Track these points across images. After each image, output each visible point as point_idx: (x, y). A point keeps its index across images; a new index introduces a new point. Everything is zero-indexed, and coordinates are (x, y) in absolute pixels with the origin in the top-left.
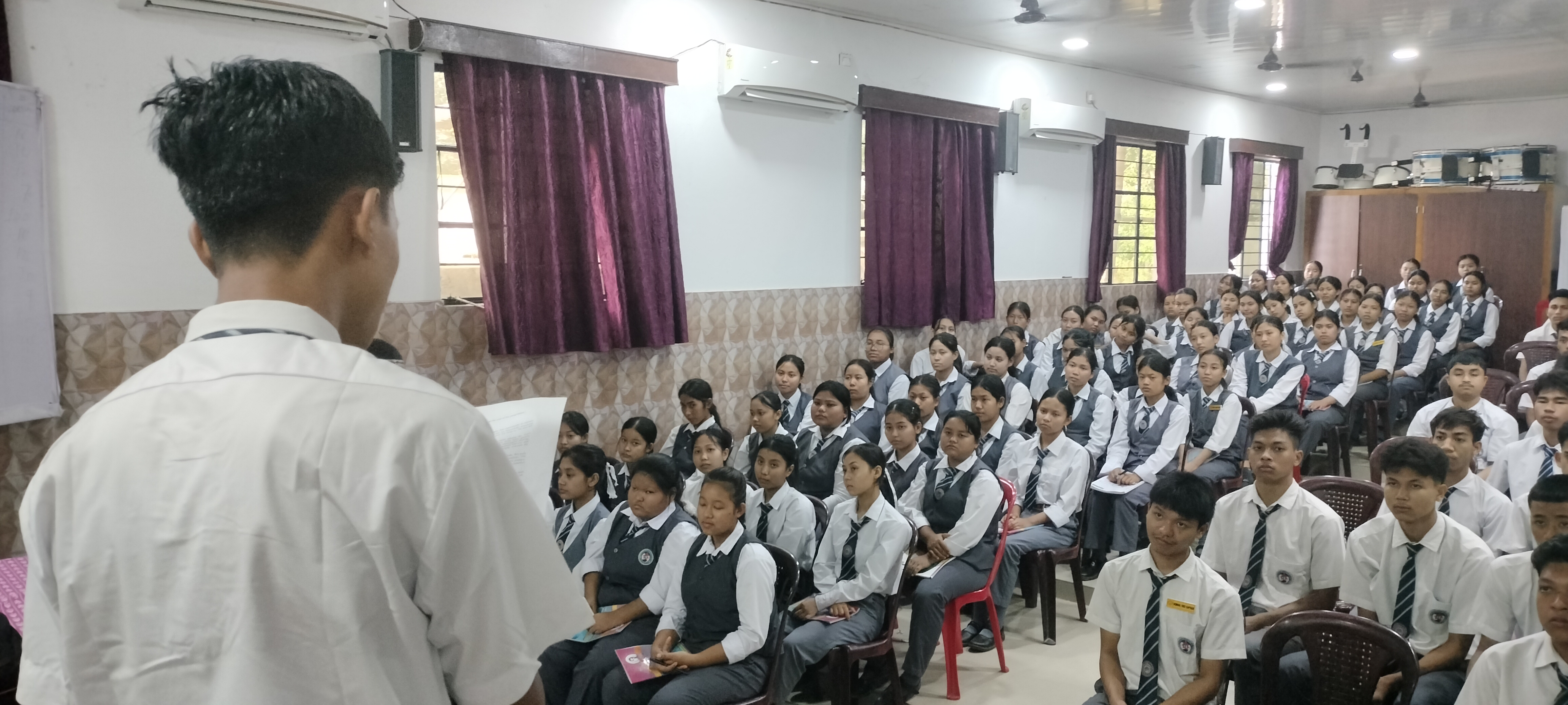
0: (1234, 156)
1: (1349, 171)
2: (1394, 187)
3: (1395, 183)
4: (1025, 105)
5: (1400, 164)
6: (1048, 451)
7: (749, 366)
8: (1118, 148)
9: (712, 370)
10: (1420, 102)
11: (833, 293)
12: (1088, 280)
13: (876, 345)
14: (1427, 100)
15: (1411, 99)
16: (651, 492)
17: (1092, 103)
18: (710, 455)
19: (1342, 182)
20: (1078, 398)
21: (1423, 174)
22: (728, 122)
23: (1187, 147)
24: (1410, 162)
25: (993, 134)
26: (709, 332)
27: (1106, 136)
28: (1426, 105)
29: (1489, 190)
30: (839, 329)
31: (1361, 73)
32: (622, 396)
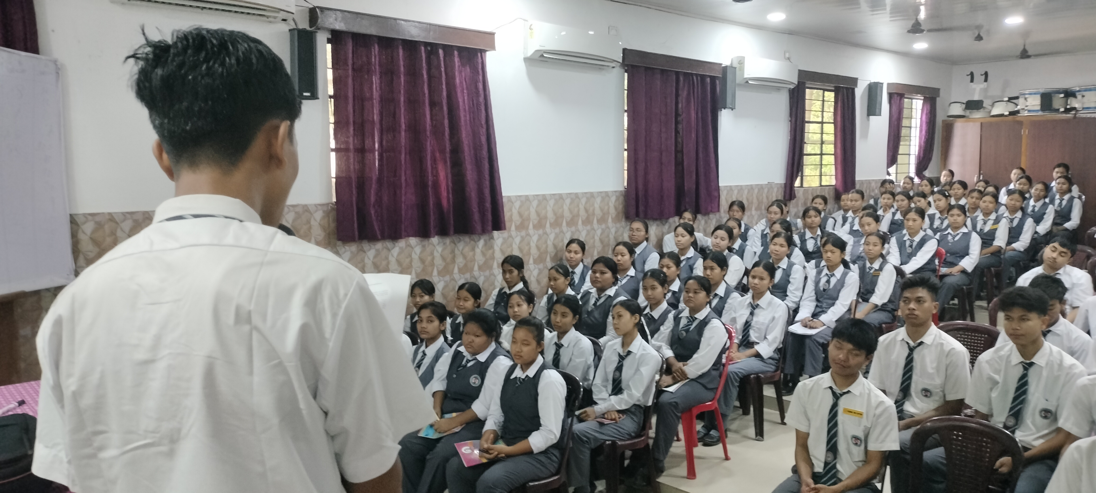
0: (891, 95)
1: (973, 105)
2: (1006, 116)
3: (1007, 113)
4: (740, 61)
5: (1010, 99)
6: (758, 305)
7: (547, 247)
8: (807, 90)
9: (521, 250)
10: (1025, 55)
11: (605, 195)
12: (785, 184)
13: (636, 232)
14: (1030, 53)
15: (1018, 53)
16: (478, 336)
17: (789, 59)
18: (519, 308)
19: (967, 113)
20: (779, 267)
21: (1027, 106)
22: (531, 76)
23: (856, 89)
24: (1017, 98)
25: (718, 82)
26: (518, 223)
27: (799, 82)
28: (1029, 57)
29: (1075, 117)
30: (610, 220)
31: (982, 34)
32: (458, 268)
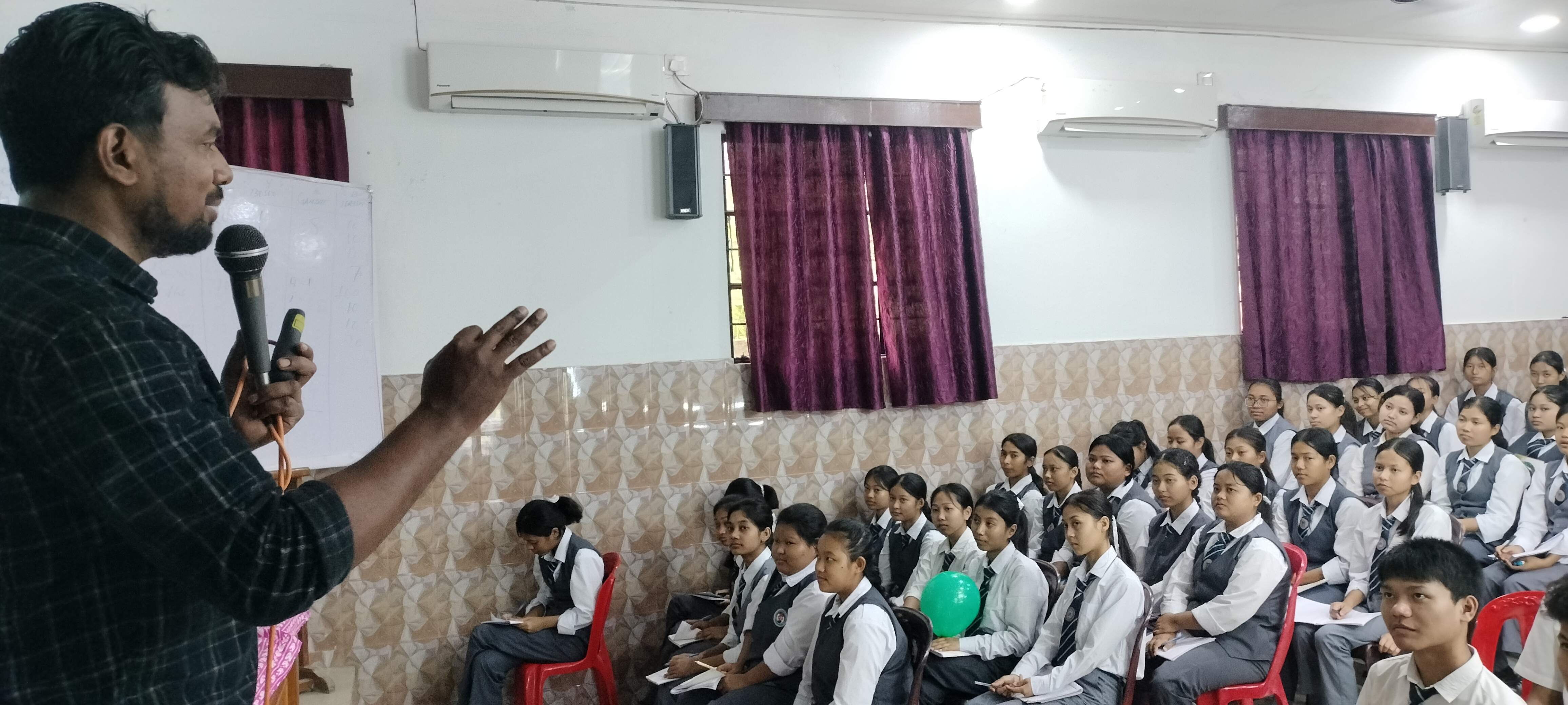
4: (1476, 108)
11: (1200, 343)
13: (1259, 401)
16: (792, 544)
18: (948, 514)
25: (1429, 146)
32: (930, 456)
